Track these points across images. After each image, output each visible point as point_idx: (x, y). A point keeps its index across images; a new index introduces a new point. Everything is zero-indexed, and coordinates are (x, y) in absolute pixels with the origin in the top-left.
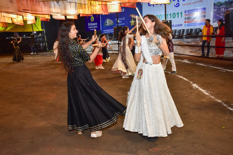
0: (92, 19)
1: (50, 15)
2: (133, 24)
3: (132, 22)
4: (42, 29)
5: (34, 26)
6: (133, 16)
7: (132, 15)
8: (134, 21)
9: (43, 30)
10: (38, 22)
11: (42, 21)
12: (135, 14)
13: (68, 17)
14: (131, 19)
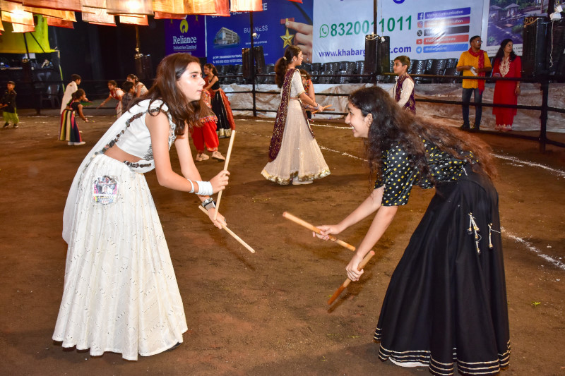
0: (184, 27)
1: (73, 13)
2: (288, 42)
3: (285, 37)
4: (52, 47)
5: (29, 37)
6: (288, 23)
7: (287, 19)
8: (291, 36)
9: (53, 51)
10: (41, 29)
11: (50, 27)
12: (294, 19)
13: (123, 20)
14: (283, 29)
